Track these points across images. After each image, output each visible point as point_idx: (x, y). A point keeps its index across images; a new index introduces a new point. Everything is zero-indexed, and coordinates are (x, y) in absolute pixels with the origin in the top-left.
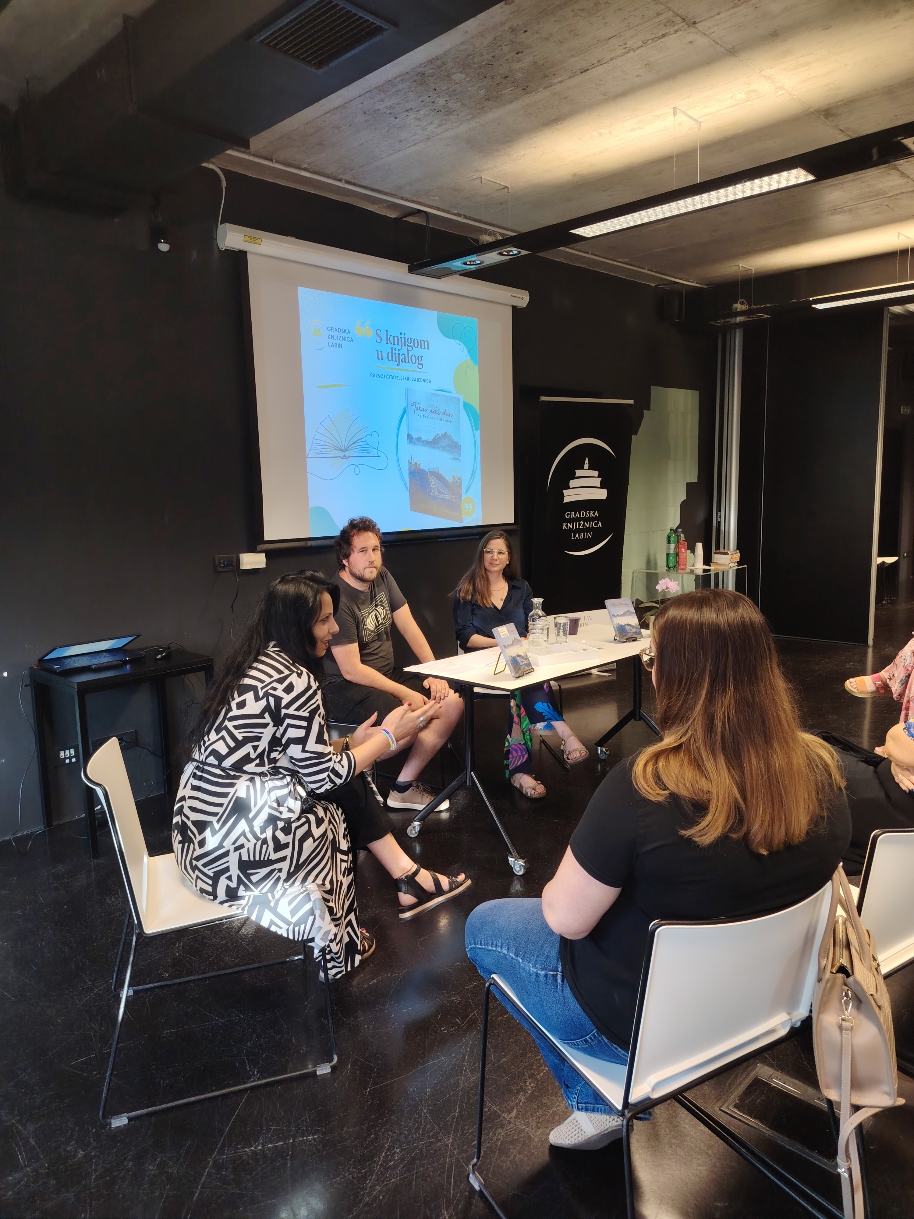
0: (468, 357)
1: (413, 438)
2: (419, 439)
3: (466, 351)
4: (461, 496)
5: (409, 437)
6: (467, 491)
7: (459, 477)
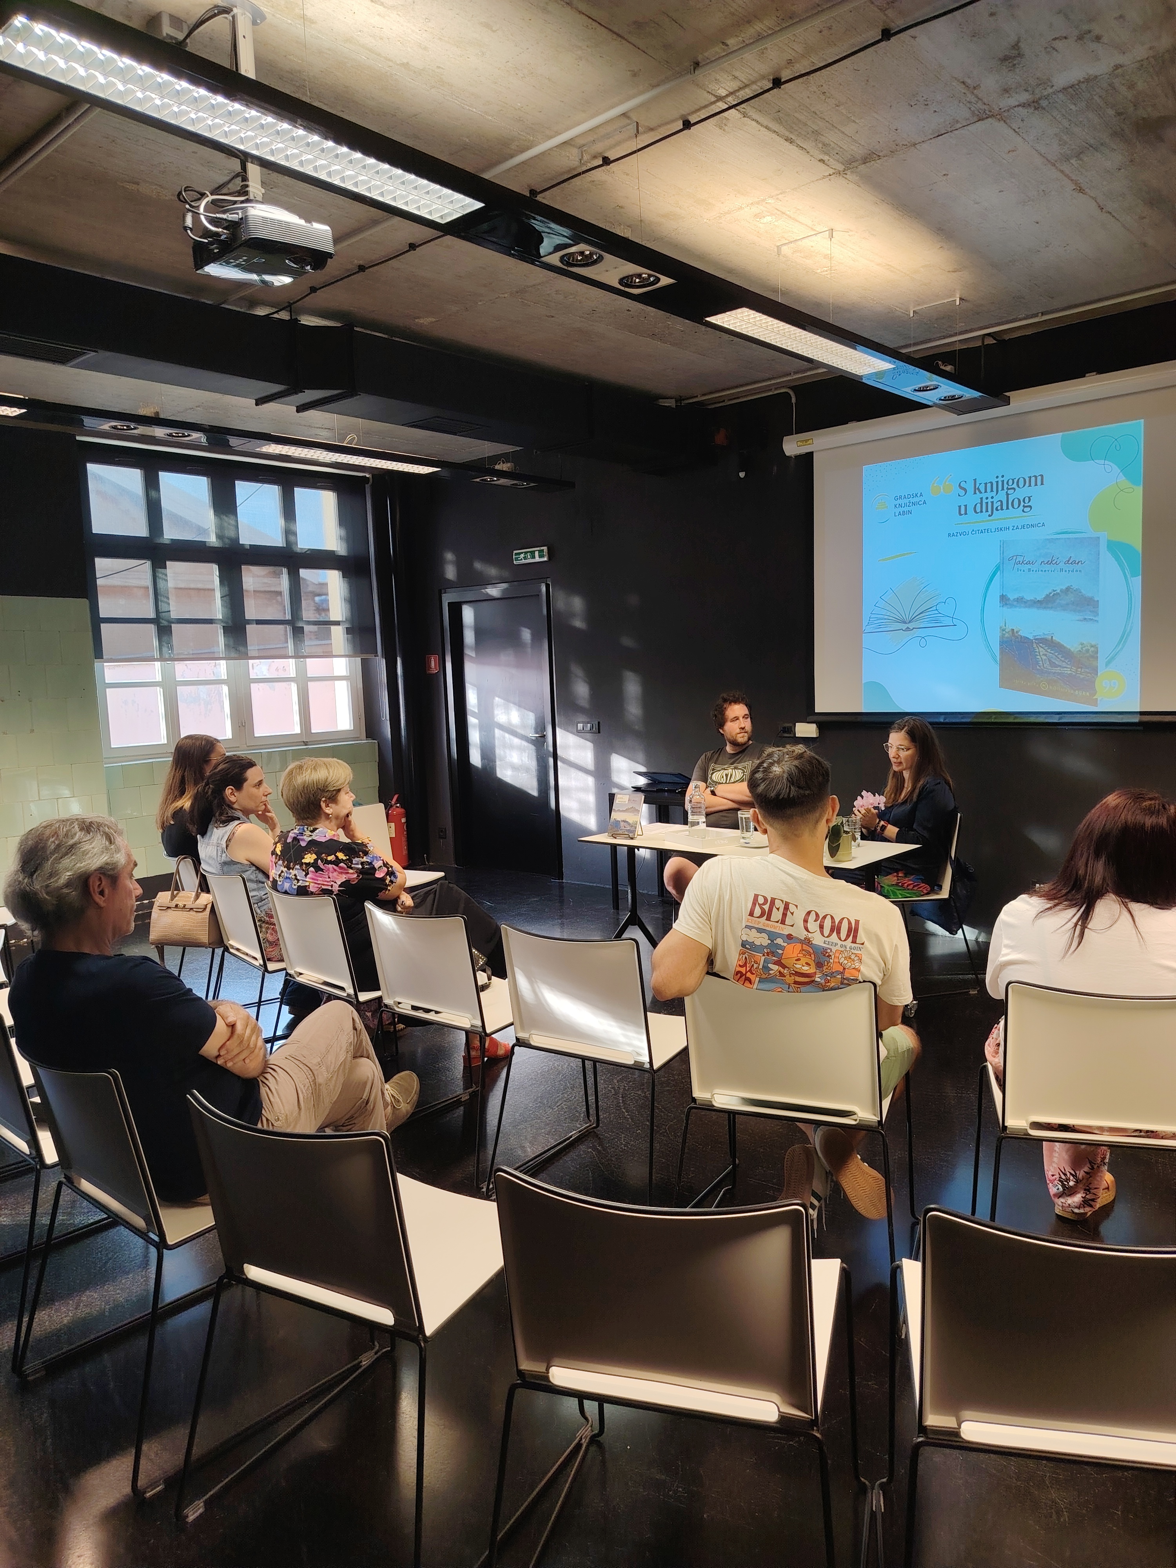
0: (1122, 478)
1: (1009, 599)
2: (1020, 601)
3: (1116, 470)
4: (1095, 671)
5: (1004, 599)
6: (1108, 664)
7: (1093, 643)
